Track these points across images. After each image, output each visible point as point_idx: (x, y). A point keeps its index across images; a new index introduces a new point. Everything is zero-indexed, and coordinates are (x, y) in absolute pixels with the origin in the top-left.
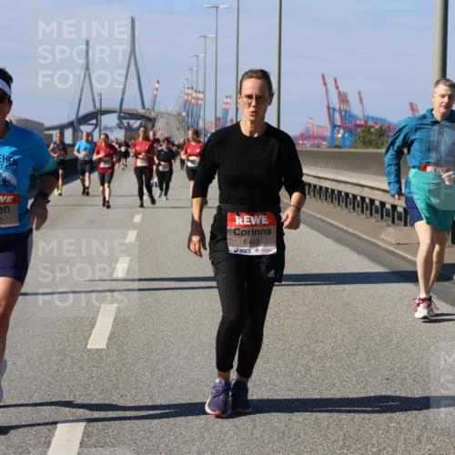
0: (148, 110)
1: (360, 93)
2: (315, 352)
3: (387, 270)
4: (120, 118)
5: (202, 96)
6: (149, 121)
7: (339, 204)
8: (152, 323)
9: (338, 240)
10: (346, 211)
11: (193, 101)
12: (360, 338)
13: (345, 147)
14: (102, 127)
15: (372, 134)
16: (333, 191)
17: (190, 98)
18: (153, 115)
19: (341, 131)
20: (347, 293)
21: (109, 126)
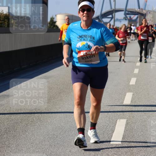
0: (142, 9)
4: (125, 14)
14: (116, 19)
21: (119, 19)
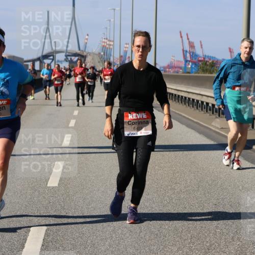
0: (82, 51)
1: (201, 42)
2: (175, 190)
3: (215, 143)
4: (66, 56)
5: (112, 43)
6: (82, 57)
7: (189, 105)
8: (84, 172)
9: (188, 126)
10: (193, 109)
11: (107, 46)
12: (200, 181)
13: (192, 73)
14: (56, 60)
15: (207, 65)
16: (185, 98)
17: (105, 44)
18: (85, 54)
19: (190, 64)
20: (193, 155)
21: (60, 60)
